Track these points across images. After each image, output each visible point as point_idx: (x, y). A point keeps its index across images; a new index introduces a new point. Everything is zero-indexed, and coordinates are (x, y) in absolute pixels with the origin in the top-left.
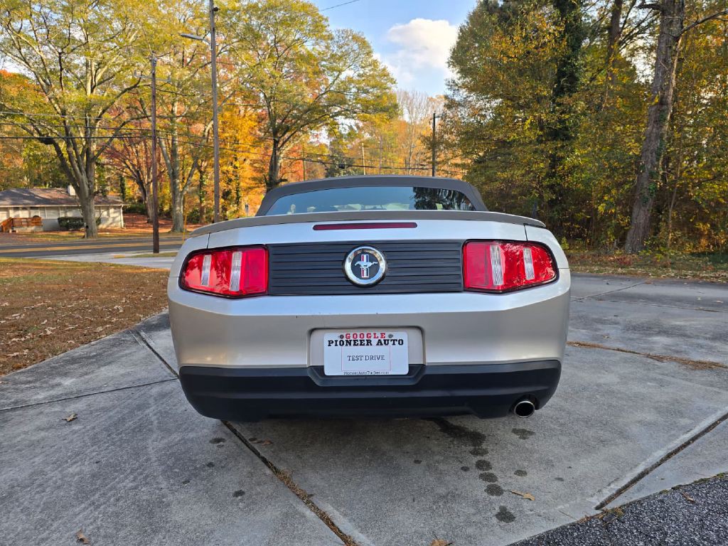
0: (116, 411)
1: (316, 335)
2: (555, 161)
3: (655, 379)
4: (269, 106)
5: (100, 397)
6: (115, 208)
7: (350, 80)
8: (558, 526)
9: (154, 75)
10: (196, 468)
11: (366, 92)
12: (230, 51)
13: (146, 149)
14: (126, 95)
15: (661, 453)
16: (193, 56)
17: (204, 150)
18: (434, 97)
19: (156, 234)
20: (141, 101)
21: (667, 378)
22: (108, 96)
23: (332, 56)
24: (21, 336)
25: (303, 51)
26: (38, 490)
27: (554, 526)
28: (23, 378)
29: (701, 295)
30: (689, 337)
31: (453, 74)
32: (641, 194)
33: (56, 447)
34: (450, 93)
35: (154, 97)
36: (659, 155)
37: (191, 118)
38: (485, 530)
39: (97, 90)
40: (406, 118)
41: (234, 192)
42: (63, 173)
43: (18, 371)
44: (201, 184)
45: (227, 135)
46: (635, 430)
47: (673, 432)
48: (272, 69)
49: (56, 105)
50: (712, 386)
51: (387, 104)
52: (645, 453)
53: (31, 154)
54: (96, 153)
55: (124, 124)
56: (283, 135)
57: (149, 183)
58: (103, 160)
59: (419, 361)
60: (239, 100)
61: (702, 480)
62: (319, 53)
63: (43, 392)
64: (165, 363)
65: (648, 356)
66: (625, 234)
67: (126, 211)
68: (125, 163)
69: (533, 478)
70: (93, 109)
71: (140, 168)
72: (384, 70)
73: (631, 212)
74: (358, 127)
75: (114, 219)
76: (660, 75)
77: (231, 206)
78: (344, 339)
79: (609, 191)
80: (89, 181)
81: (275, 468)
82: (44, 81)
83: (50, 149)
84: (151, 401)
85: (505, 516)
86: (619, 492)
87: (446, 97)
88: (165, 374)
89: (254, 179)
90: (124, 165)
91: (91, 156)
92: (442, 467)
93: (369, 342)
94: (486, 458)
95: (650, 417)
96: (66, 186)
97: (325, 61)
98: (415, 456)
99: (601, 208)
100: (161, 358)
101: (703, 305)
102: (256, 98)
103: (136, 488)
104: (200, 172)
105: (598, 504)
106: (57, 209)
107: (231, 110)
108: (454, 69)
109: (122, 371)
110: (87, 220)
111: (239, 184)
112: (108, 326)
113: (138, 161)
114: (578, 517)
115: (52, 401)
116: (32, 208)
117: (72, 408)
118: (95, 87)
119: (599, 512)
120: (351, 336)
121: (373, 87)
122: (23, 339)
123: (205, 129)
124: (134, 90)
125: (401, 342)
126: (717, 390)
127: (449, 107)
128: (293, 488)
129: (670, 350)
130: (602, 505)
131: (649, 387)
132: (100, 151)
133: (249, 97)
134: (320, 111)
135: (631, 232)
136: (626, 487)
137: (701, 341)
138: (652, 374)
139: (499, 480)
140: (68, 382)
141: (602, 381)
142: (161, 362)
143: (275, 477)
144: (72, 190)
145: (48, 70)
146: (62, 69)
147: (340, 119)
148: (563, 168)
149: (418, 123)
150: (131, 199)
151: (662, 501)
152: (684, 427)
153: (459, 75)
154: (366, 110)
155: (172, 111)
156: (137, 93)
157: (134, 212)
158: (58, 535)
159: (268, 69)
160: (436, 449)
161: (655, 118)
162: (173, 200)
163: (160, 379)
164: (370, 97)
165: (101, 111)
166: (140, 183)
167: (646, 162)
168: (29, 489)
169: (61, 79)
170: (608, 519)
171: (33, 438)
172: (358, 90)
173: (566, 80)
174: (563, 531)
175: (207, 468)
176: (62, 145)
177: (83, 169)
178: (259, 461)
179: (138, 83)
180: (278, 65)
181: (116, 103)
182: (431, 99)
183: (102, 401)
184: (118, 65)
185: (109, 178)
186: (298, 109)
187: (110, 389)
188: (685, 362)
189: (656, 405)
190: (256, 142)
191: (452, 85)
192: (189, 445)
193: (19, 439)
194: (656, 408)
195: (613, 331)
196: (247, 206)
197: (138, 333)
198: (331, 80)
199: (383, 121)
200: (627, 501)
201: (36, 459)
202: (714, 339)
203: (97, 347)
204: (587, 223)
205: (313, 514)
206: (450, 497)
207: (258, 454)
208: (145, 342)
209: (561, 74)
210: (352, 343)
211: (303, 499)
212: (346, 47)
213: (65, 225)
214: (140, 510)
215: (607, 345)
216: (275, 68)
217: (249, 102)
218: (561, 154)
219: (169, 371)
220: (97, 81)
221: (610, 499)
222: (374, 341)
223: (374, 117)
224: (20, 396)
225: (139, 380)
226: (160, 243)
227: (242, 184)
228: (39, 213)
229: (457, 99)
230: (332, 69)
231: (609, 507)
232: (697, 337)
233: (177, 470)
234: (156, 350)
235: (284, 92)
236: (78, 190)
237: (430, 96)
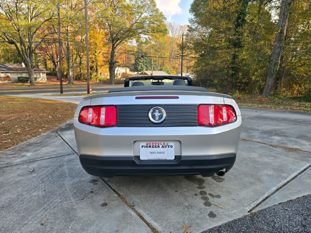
0: (50, 167)
1: (136, 143)
2: (235, 57)
3: (273, 156)
4: (110, 29)
5: (43, 162)
6: (42, 73)
7: (146, 18)
8: (233, 219)
9: (59, 14)
10: (86, 194)
11: (153, 23)
12: (93, 3)
13: (56, 47)
14: (46, 23)
15: (275, 188)
16: (76, 5)
17: (81, 48)
18: (183, 26)
19: (61, 85)
20: (53, 25)
21: (278, 155)
22: (38, 23)
23: (139, 6)
24: (7, 133)
25: (125, 4)
26: (21, 203)
27: (231, 220)
28: (9, 152)
29: (293, 117)
30: (288, 137)
31: (192, 16)
32: (271, 72)
33: (26, 184)
34: (190, 24)
35: (59, 24)
36: (279, 55)
37: (75, 33)
38: (204, 221)
39: (33, 20)
40: (170, 35)
41: (95, 67)
42: (19, 57)
43: (7, 149)
44: (80, 63)
45: (92, 41)
46: (264, 178)
47: (279, 179)
48: (111, 12)
49: (15, 27)
50: (296, 159)
51: (163, 29)
52: (268, 189)
53: (5, 48)
54: (34, 49)
55: (45, 36)
56: (116, 42)
57: (57, 62)
58: (37, 51)
59: (178, 154)
60: (97, 25)
61: (290, 200)
62: (133, 5)
63: (19, 159)
64: (70, 146)
65: (271, 145)
66: (263, 88)
67: (48, 74)
68: (47, 53)
69: (223, 199)
70: (32, 29)
71: (53, 55)
72: (161, 13)
73: (266, 80)
74: (149, 39)
75: (42, 78)
76: (281, 20)
77: (94, 73)
78: (148, 145)
79: (257, 71)
80: (31, 61)
81: (118, 194)
82: (9, 15)
83: (13, 47)
84: (65, 163)
85: (212, 215)
86: (257, 205)
87: (188, 26)
88: (70, 151)
89: (104, 61)
90: (46, 54)
91: (31, 50)
92: (186, 194)
93: (159, 147)
94: (204, 190)
95: (270, 172)
96: (21, 63)
97: (135, 8)
98: (175, 189)
99: (253, 78)
100: (67, 144)
101: (294, 122)
102: (104, 25)
103: (61, 202)
104: (80, 57)
105: (249, 210)
106: (17, 73)
107: (94, 30)
108: (192, 14)
109: (52, 150)
110: (31, 79)
111: (97, 63)
112: (44, 129)
113: (52, 53)
114: (241, 216)
115: (23, 163)
116: (6, 72)
117: (32, 166)
118: (32, 18)
119: (249, 213)
120: (151, 144)
121: (156, 21)
122: (8, 134)
123: (82, 38)
124: (50, 20)
125: (172, 147)
126: (298, 161)
127: (189, 31)
128: (126, 202)
129: (280, 142)
130: (251, 210)
131: (271, 159)
132: (36, 48)
133: (101, 25)
134: (133, 32)
135: (265, 88)
136: (260, 203)
137: (292, 139)
138: (272, 154)
139: (210, 199)
140: (29, 154)
141: (252, 156)
142: (68, 145)
143: (119, 198)
144: (23, 65)
145: (11, 10)
146: (17, 10)
147: (142, 35)
148: (238, 60)
149: (176, 37)
150: (50, 69)
151: (274, 209)
152: (284, 177)
153: (194, 17)
154: (153, 31)
155: (67, 30)
156: (51, 21)
157: (51, 74)
158: (31, 222)
159: (110, 11)
160: (184, 186)
161: (278, 39)
162: (68, 70)
163: (68, 154)
164: (155, 25)
165: (35, 30)
166: (54, 62)
167: (274, 58)
168: (17, 202)
169: (17, 15)
170: (253, 217)
171: (16, 180)
172: (150, 22)
173: (240, 21)
174: (235, 221)
175: (90, 194)
176: (18, 45)
177: (28, 56)
178: (112, 190)
179: (52, 17)
181: (42, 26)
182: (182, 27)
183: (44, 163)
184: (43, 9)
185: (39, 60)
186: (123, 30)
187: (47, 158)
188: (285, 148)
189: (273, 167)
190: (105, 44)
191: (191, 21)
192: (82, 183)
193: (10, 180)
194: (273, 169)
195: (257, 134)
196: (101, 73)
197: (57, 132)
198: (137, 17)
199: (161, 37)
200: (260, 209)
201: (19, 189)
202: (298, 138)
203: (40, 138)
204: (247, 84)
205: (135, 214)
206: (190, 207)
207: (111, 188)
208: (60, 136)
209: (239, 18)
210: (152, 147)
211: (130, 207)
212: (145, 3)
213: (21, 80)
214: (64, 212)
215: (254, 140)
216: (113, 11)
217: (101, 27)
218: (237, 54)
219: (72, 150)
220: (33, 16)
221: (254, 208)
222: (161, 146)
223: (156, 35)
224: (9, 161)
225: (59, 153)
226: (63, 89)
227: (98, 63)
228: (9, 75)
229: (193, 27)
230: (138, 13)
231: (253, 211)
232: (291, 137)
233: (78, 194)
234: (65, 140)
235: (117, 22)
236: (26, 65)
237: (181, 25)
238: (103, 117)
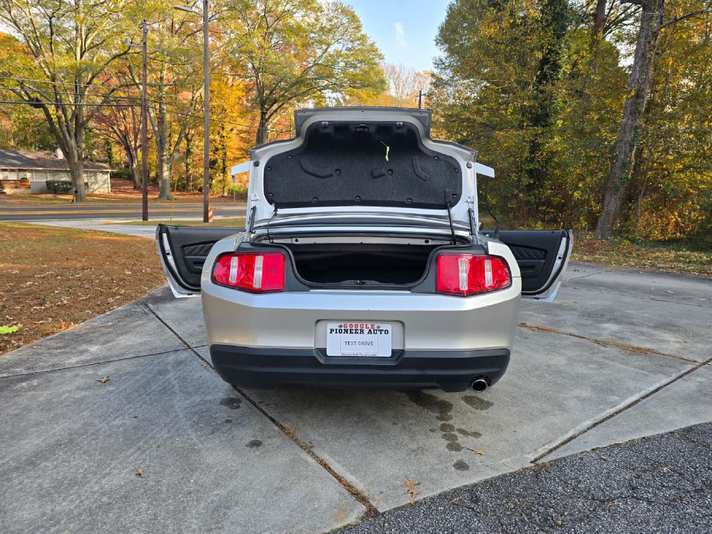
0: (141, 374)
1: (320, 324)
2: (535, 147)
3: (597, 362)
4: (257, 77)
5: (124, 363)
6: (101, 172)
7: (339, 54)
8: (500, 474)
9: (145, 43)
10: (217, 424)
11: (355, 67)
12: (219, 20)
13: (133, 114)
14: (115, 62)
15: (589, 423)
16: (183, 23)
17: (191, 119)
18: (422, 73)
19: (145, 201)
20: (129, 67)
21: (607, 361)
22: (97, 61)
23: (322, 29)
24: (41, 305)
25: (291, 22)
26: (93, 437)
27: (496, 474)
28: (54, 344)
29: (656, 284)
30: (634, 324)
31: (441, 53)
32: (613, 182)
33: (97, 404)
34: (436, 71)
35: (145, 66)
36: (632, 146)
37: (178, 86)
38: (445, 475)
39: (87, 54)
40: (392, 92)
41: (220, 161)
42: (50, 136)
43: (48, 338)
44: (188, 152)
45: (214, 104)
46: (571, 404)
47: (602, 407)
48: (261, 39)
49: (46, 69)
50: (643, 369)
51: (376, 79)
52: (576, 423)
53: (21, 117)
54: (85, 119)
55: (113, 91)
56: (270, 107)
57: (136, 149)
58: (91, 124)
59: (399, 347)
60: (227, 69)
61: (616, 444)
62: (309, 25)
63: (75, 357)
64: (176, 334)
65: (596, 341)
66: (597, 218)
67: (113, 176)
68: (112, 128)
69: (486, 438)
70: (83, 75)
71: (127, 133)
72: (372, 45)
73: (603, 199)
74: (345, 100)
75: (101, 184)
76: (638, 69)
77: (217, 175)
78: (343, 328)
79: (584, 179)
80: (78, 146)
81: (281, 426)
82: (35, 45)
83: (39, 113)
84: (170, 368)
85: (461, 466)
86: (551, 451)
87: (433, 75)
88: (177, 344)
89: (240, 149)
90: (111, 130)
91: (81, 121)
92: (414, 428)
93: (362, 331)
94: (450, 422)
95: (586, 393)
96: (54, 150)
97: (314, 33)
98: (393, 420)
99: (577, 195)
100: (170, 329)
101: (655, 294)
102: (244, 67)
103: (171, 438)
104: (188, 140)
105: (533, 459)
106: (45, 172)
107: (220, 80)
108: (442, 47)
109: (138, 340)
110: (75, 184)
111: (225, 154)
112: (118, 297)
113: (126, 128)
114: (516, 468)
115: (85, 365)
116: (20, 170)
117: (103, 371)
118: (85, 51)
119: (533, 465)
120: (348, 326)
121: (361, 62)
122: (43, 307)
123: (193, 98)
124: (124, 57)
125: (386, 332)
126: (646, 373)
127: (436, 85)
128: (296, 441)
129: (616, 336)
130: (536, 460)
131: (591, 368)
132: (90, 117)
133: (237, 68)
134: (308, 84)
135: (602, 218)
136: (556, 448)
137: (644, 329)
138: (596, 358)
139: (459, 439)
140: (94, 349)
141: (552, 362)
142: (172, 333)
143: (282, 432)
144: (60, 154)
145: (38, 34)
146: (52, 34)
147: (328, 93)
148: (542, 154)
149: (404, 98)
150: (117, 164)
151: (582, 459)
152: (611, 403)
153: (446, 54)
154: (353, 83)
155: (161, 79)
156: (126, 59)
157: (121, 176)
158: (118, 471)
159: (257, 40)
160: (411, 414)
161: (630, 110)
162: (160, 167)
163: (174, 349)
164: (358, 71)
165: (90, 76)
166: (128, 148)
167: (620, 153)
168: (85, 436)
169: (51, 43)
170: (539, 470)
171: (77, 396)
172: (346, 64)
173: (548, 67)
174: (503, 478)
175: (226, 424)
176: (52, 109)
177: (72, 134)
178: (267, 420)
179: (128, 50)
180: (267, 36)
181: (105, 69)
182: (418, 74)
183: (126, 366)
184: (109, 30)
185: (95, 143)
186: (286, 81)
187: (132, 356)
188: (624, 348)
189: (593, 384)
190: (244, 112)
191: (439, 63)
192: (209, 405)
193: (64, 396)
194: (592, 387)
195: (570, 317)
196: (233, 177)
197: (147, 305)
198: (319, 52)
199: (370, 97)
200: (555, 458)
201: (84, 413)
202: (656, 327)
203: (113, 316)
204: (561, 208)
205: (314, 461)
206: (422, 450)
207: (266, 414)
208: (154, 313)
209: (545, 61)
210: (349, 331)
211: (305, 449)
212: (335, 20)
213: (52, 188)
214: (178, 455)
215: (562, 330)
216: (264, 39)
217: (237, 72)
218: (540, 140)
219: (180, 341)
220: (87, 46)
221: (542, 456)
222: (366, 331)
223: (361, 93)
224: (55, 360)
225: (155, 348)
226: (149, 211)
227: (228, 154)
228: (28, 175)
229: (445, 77)
230: (321, 42)
231: (540, 462)
232: (642, 325)
233: (202, 425)
234: (165, 321)
235: (272, 63)
236: (66, 154)
237: (417, 72)
238: (258, 274)
